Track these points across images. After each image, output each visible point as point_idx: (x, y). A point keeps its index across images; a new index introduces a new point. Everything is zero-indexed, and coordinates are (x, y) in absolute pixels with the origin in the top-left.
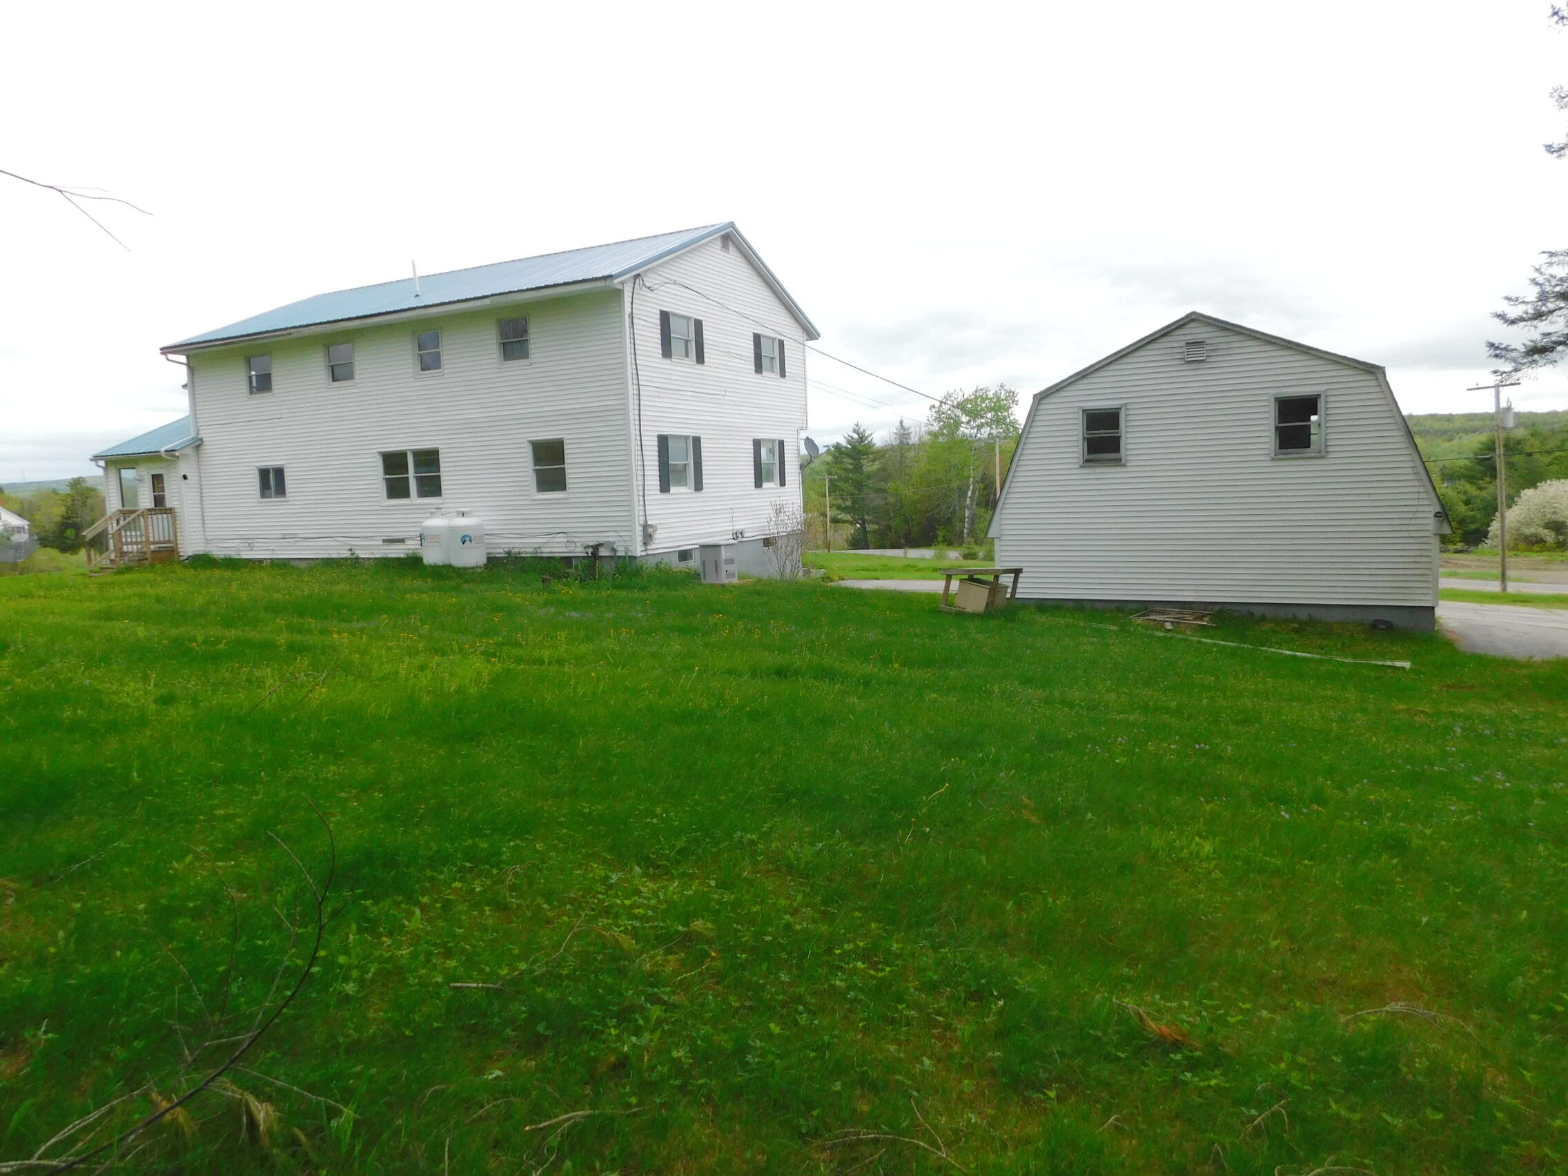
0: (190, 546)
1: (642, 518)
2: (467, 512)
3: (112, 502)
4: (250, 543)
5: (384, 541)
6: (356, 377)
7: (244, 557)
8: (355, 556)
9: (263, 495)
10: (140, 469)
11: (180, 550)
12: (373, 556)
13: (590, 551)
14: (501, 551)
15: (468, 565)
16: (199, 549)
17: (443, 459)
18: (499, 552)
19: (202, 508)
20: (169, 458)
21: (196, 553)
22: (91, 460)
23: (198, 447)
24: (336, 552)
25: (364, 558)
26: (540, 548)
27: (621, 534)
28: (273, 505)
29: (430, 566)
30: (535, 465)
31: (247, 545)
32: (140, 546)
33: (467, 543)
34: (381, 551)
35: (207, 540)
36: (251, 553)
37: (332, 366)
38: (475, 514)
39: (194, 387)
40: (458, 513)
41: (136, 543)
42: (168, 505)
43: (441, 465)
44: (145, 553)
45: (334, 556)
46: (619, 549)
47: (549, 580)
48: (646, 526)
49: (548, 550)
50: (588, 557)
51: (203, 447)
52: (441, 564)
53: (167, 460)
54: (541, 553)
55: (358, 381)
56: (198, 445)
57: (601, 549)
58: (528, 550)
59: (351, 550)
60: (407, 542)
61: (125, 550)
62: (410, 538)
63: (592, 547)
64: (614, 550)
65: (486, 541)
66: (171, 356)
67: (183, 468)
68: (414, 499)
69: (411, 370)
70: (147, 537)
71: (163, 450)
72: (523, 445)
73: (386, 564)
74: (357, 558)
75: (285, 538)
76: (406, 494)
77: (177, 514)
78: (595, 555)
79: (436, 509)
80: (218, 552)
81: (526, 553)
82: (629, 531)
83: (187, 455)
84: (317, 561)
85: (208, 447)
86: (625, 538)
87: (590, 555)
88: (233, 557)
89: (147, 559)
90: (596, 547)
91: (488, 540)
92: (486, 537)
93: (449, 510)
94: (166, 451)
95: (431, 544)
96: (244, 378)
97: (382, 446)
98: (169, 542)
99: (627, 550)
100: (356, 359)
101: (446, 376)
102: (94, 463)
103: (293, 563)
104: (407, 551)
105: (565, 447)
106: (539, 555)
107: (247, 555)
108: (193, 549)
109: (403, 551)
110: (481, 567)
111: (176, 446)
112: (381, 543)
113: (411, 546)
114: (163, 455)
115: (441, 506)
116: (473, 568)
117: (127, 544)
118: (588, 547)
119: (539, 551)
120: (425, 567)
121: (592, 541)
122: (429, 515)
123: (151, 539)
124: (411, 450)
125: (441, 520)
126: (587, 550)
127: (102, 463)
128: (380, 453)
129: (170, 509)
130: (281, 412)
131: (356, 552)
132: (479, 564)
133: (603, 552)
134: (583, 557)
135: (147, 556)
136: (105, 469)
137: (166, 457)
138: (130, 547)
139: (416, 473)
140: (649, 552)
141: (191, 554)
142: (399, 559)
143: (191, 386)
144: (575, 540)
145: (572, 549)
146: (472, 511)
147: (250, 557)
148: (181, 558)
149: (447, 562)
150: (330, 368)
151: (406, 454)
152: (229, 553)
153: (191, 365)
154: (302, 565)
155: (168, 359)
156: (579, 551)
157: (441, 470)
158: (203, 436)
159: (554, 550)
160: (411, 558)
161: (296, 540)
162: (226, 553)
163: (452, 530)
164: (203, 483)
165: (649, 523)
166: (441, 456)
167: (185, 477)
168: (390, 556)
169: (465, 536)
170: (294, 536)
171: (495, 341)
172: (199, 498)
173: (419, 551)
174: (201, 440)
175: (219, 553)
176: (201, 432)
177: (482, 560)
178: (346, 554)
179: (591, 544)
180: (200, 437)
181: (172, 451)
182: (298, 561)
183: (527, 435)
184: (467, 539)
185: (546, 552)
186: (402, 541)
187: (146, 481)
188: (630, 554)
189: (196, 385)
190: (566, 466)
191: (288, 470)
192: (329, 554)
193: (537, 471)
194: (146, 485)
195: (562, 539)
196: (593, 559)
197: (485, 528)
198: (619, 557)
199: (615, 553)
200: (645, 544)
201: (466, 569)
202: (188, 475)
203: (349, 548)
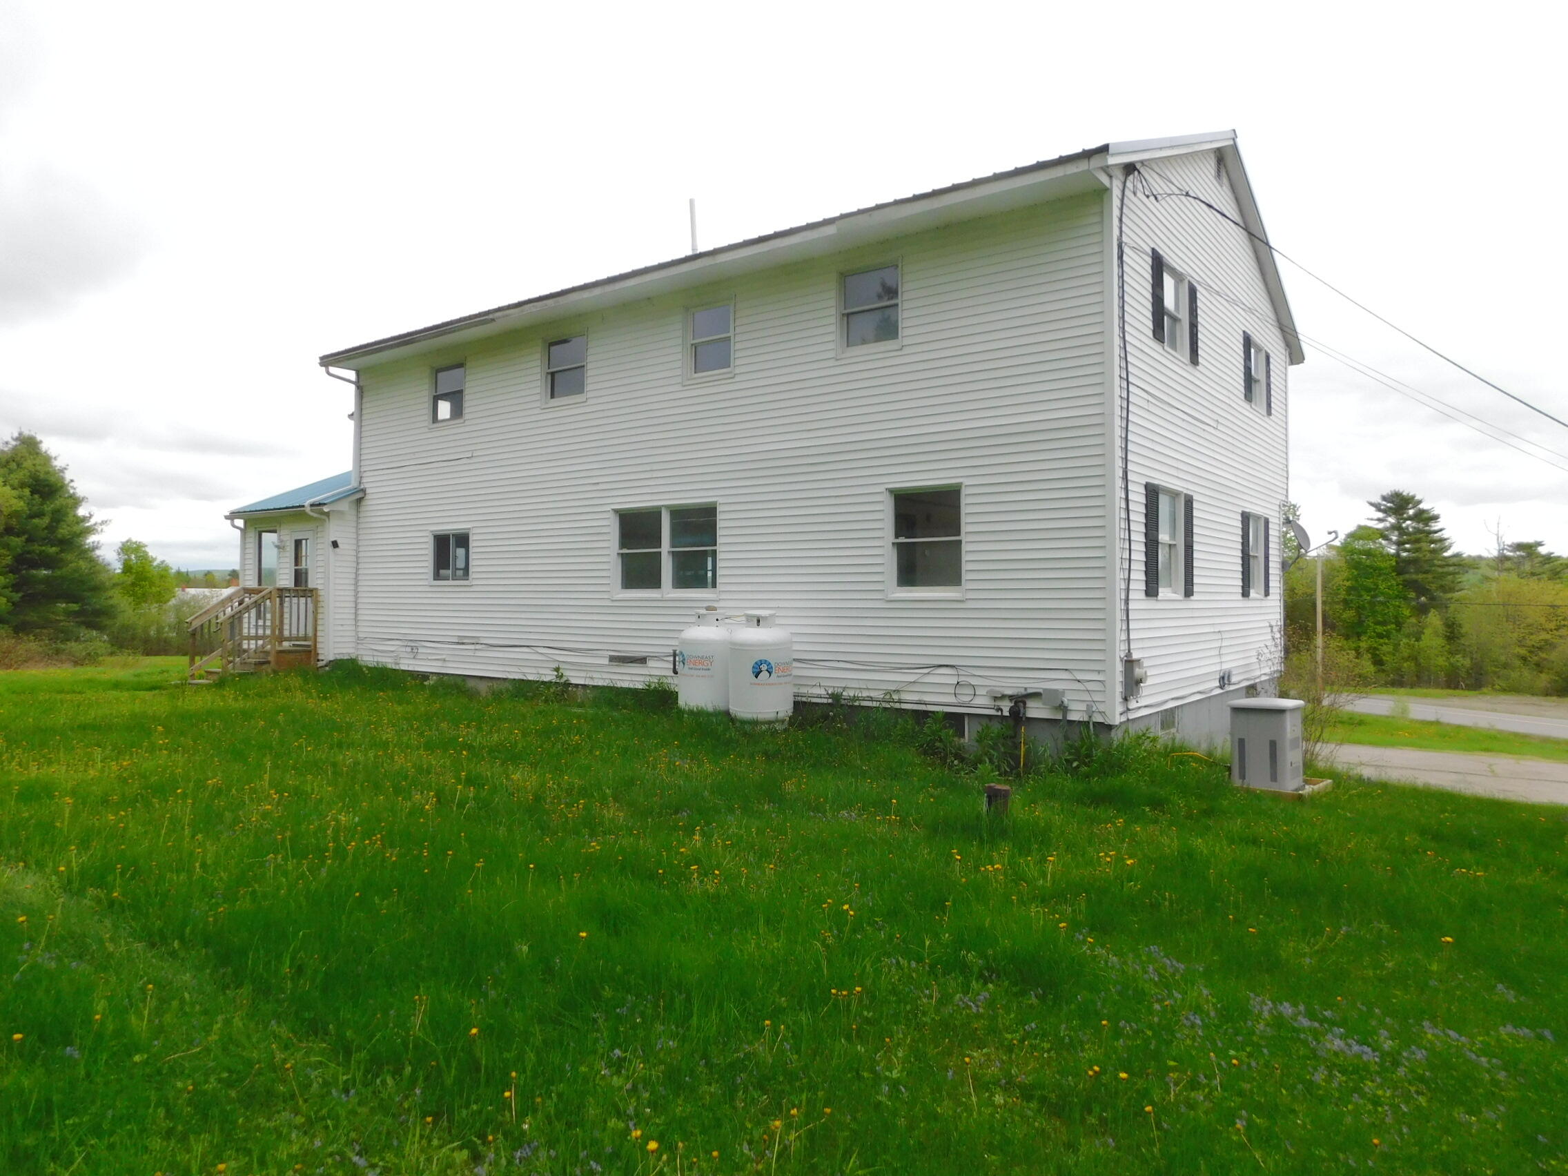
0: (333, 646)
1: (1124, 647)
2: (765, 618)
3: (247, 578)
4: (413, 648)
5: (612, 659)
6: (588, 388)
7: (403, 668)
8: (563, 680)
9: (437, 576)
10: (283, 532)
11: (320, 651)
12: (588, 682)
13: (1006, 706)
14: (823, 692)
15: (761, 717)
16: (344, 651)
17: (723, 523)
18: (817, 693)
19: (356, 592)
20: (315, 515)
21: (339, 657)
22: (227, 518)
23: (359, 501)
24: (534, 671)
25: (577, 686)
26: (897, 691)
27: (1080, 676)
28: (450, 592)
29: (691, 712)
30: (897, 536)
31: (409, 649)
32: (260, 642)
33: (764, 675)
34: (605, 676)
35: (358, 638)
36: (412, 662)
37: (553, 374)
38: (778, 621)
39: (361, 415)
40: (749, 618)
41: (257, 638)
42: (311, 585)
43: (719, 533)
44: (267, 653)
45: (531, 678)
46: (1072, 706)
47: (1005, 795)
48: (1130, 663)
49: (915, 697)
50: (1003, 717)
51: (364, 503)
52: (710, 709)
53: (316, 519)
54: (900, 702)
55: (589, 395)
56: (358, 497)
57: (1031, 704)
58: (873, 694)
59: (557, 670)
60: (650, 663)
61: (245, 646)
62: (657, 658)
63: (1011, 697)
64: (1063, 708)
65: (795, 672)
66: (332, 370)
67: (334, 530)
68: (667, 590)
69: (679, 372)
70: (281, 630)
71: (307, 503)
72: (879, 498)
73: (612, 697)
74: (567, 684)
75: (463, 644)
76: (655, 582)
77: (321, 599)
78: (1017, 716)
79: (708, 608)
80: (368, 658)
81: (871, 700)
82: (1099, 672)
83: (341, 513)
84: (507, 684)
85: (370, 503)
86: (1090, 686)
87: (1006, 713)
88: (389, 666)
89: (268, 662)
90: (1020, 701)
91: (799, 670)
92: (796, 664)
93: (729, 613)
94: (312, 505)
95: (692, 672)
96: (426, 399)
97: (618, 500)
98: (305, 638)
99: (1090, 712)
100: (589, 358)
101: (737, 379)
102: (229, 521)
103: (471, 683)
104: (647, 679)
105: (964, 501)
106: (897, 706)
107: (407, 664)
108: (337, 651)
109: (642, 679)
110: (783, 721)
111: (325, 499)
112: (606, 661)
113: (657, 671)
114: (308, 509)
115: (715, 605)
116: (770, 722)
117: (249, 638)
118: (1003, 697)
119: (895, 697)
120: (681, 712)
121: (1014, 684)
122: (693, 619)
123: (286, 633)
124: (667, 507)
125: (714, 628)
126: (999, 703)
127: (240, 523)
128: (616, 511)
129: (311, 591)
130: (473, 448)
131: (566, 673)
132: (781, 715)
133: (1035, 710)
134: (990, 717)
135: (270, 659)
136: (244, 531)
137: (312, 514)
138: (253, 642)
139: (673, 546)
140: (1132, 716)
141: (332, 659)
142: (634, 692)
143: (359, 416)
144: (974, 681)
145: (967, 699)
146: (772, 616)
147: (411, 668)
148: (320, 664)
149: (721, 706)
150: (549, 377)
151: (660, 513)
152: (384, 660)
153: (361, 384)
154: (483, 687)
155: (328, 373)
156: (982, 704)
157: (719, 540)
158: (367, 486)
159: (927, 698)
160: (655, 690)
161: (478, 647)
162: (380, 659)
163: (737, 649)
164: (361, 555)
165: (1135, 656)
166: (719, 517)
167: (335, 544)
168: (619, 685)
169: (761, 662)
170: (475, 642)
171: (833, 311)
172: (354, 576)
173: (670, 680)
174: (364, 491)
175: (371, 659)
176: (364, 480)
177: (784, 709)
178: (549, 676)
179: (1009, 692)
180: (362, 487)
181: (320, 504)
182: (477, 681)
183: (885, 480)
184: (764, 667)
185: (910, 699)
186: (642, 660)
187: (288, 549)
188: (1098, 718)
189: (364, 412)
190: (963, 537)
191: (475, 537)
192: (524, 674)
193: (899, 546)
194: (288, 554)
195: (946, 678)
196: (1011, 722)
197: (796, 647)
198: (1071, 722)
199: (1065, 715)
200: (1126, 699)
201: (755, 723)
202: (339, 542)
203: (555, 665)
